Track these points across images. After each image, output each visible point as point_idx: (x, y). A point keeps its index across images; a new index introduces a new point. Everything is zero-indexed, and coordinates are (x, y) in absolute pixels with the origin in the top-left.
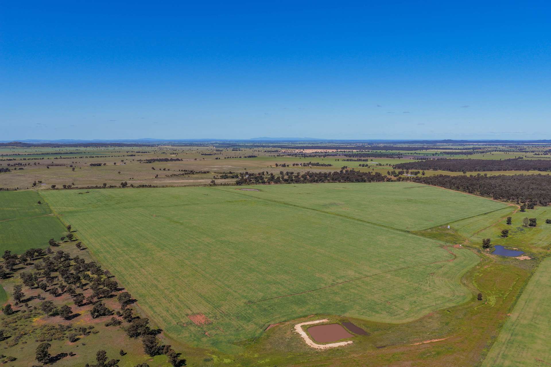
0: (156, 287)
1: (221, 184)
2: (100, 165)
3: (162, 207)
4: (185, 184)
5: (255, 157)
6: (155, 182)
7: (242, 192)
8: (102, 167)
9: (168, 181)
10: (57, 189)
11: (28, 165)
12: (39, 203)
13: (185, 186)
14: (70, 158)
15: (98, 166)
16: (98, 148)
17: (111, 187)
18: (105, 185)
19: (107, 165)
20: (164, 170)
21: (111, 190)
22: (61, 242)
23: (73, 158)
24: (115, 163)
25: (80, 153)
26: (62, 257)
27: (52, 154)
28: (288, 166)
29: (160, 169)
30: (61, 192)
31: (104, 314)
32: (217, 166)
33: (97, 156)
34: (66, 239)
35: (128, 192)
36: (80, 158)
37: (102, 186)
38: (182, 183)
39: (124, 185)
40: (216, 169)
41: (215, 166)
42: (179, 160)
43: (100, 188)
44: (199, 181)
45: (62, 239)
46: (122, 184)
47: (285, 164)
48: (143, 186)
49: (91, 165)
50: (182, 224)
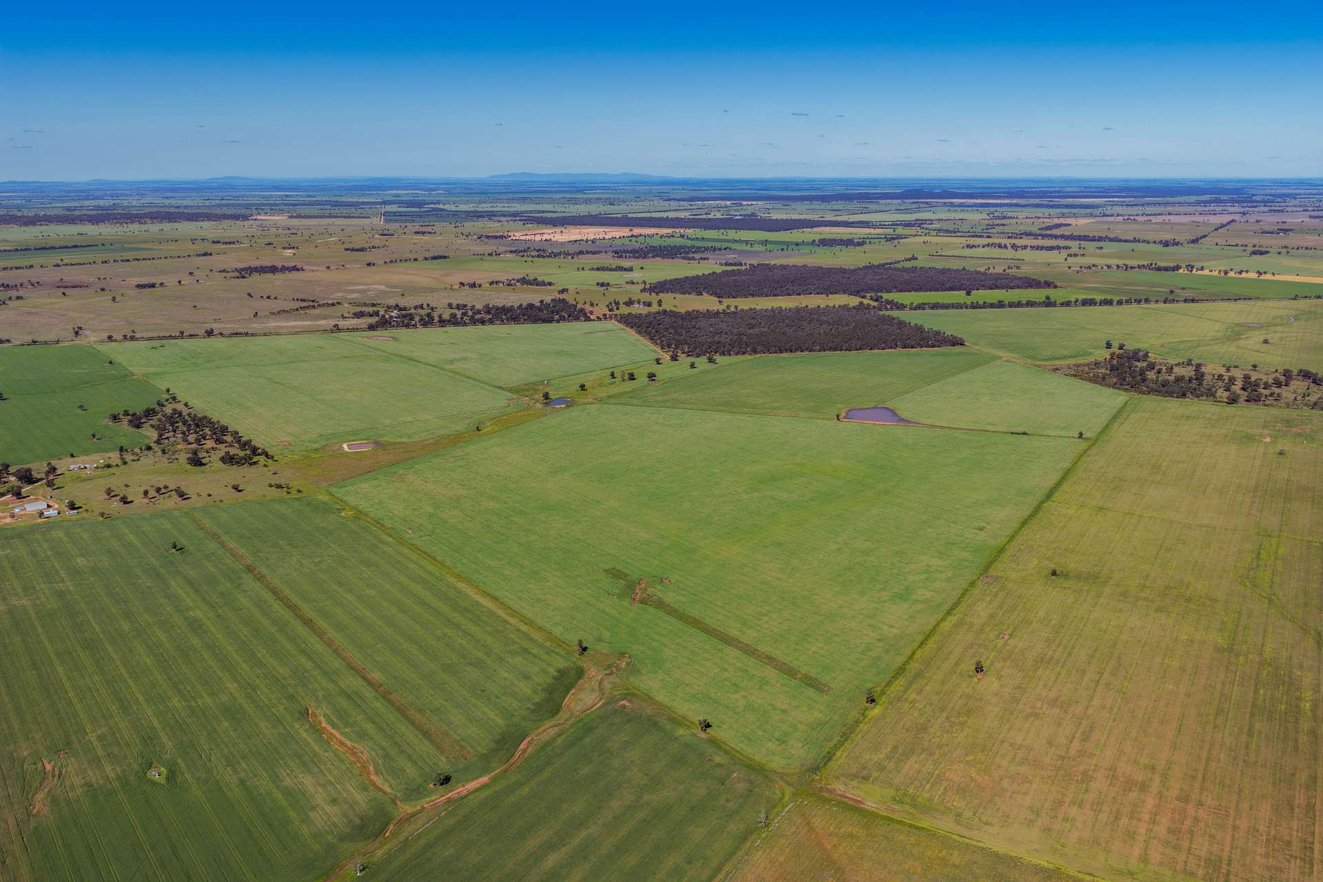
0: (257, 429)
1: (348, 329)
2: (153, 286)
3: (264, 365)
4: (297, 330)
5: (445, 257)
6: (254, 325)
7: (372, 343)
8: (157, 291)
9: (273, 324)
10: (116, 341)
11: (21, 286)
12: (111, 363)
13: (296, 333)
14: (84, 264)
15: (150, 287)
16: (125, 226)
17: (191, 336)
18: (182, 333)
19: (166, 286)
20: (269, 297)
21: (192, 341)
22: (166, 403)
23: (90, 263)
24: (180, 282)
25: (93, 245)
26: (176, 413)
27: (35, 249)
28: (480, 286)
29: (262, 297)
30: (124, 345)
31: (223, 443)
32: (361, 287)
33: (136, 259)
34: (170, 401)
35: (217, 343)
36: (103, 263)
37: (178, 334)
38: (293, 327)
39: (210, 333)
40: (354, 296)
41: (357, 288)
42: (298, 270)
43: (175, 338)
44: (319, 323)
45: (167, 400)
46: (206, 332)
47: (474, 284)
48: (237, 334)
49: (139, 286)
50: (283, 385)
